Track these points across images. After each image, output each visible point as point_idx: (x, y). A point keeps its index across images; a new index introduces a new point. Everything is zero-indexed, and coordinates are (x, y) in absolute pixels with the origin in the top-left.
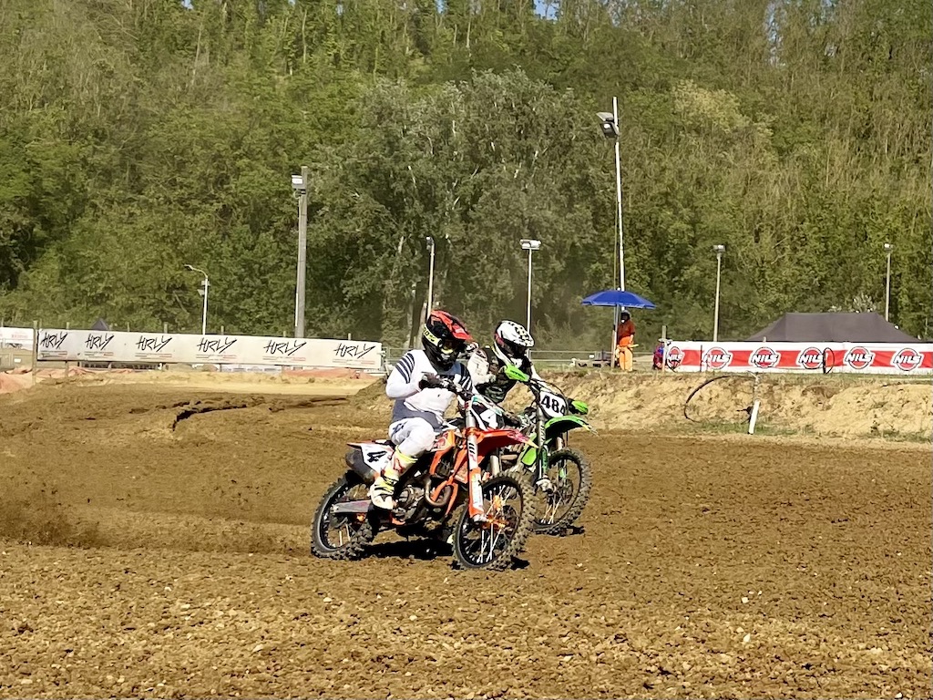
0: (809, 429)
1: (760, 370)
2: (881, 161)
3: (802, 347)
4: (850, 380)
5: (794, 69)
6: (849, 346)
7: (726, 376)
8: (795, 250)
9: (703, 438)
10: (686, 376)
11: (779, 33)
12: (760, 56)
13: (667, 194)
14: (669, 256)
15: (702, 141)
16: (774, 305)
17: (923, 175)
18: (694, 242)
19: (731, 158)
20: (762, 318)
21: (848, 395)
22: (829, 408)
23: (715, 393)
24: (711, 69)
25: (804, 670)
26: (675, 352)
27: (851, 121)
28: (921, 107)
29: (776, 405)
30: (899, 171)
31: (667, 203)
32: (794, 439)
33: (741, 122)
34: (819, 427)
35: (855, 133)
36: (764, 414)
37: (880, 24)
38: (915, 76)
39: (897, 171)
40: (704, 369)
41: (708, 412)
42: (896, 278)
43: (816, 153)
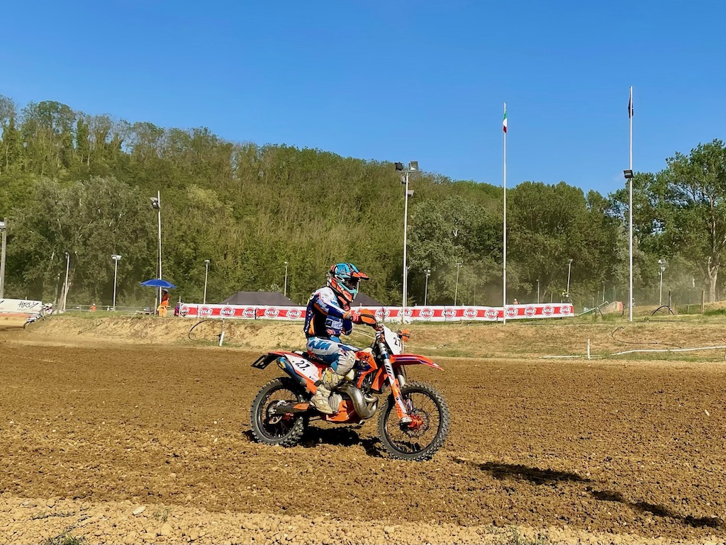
0: (247, 344)
1: (225, 318)
2: (284, 225)
3: (245, 307)
4: (267, 322)
5: (244, 182)
6: (267, 307)
7: (209, 320)
8: (243, 263)
9: (198, 348)
10: (190, 320)
11: (237, 165)
12: (228, 175)
13: (183, 236)
14: (183, 264)
15: (200, 212)
16: (232, 288)
17: (302, 232)
18: (195, 258)
19: (213, 221)
20: (227, 294)
21: (266, 329)
22: (257, 335)
23: (203, 328)
24: (205, 180)
25: (243, 454)
26: (185, 308)
27: (270, 206)
28: (302, 201)
29: (232, 333)
30: (292, 229)
31: (183, 240)
32: (241, 349)
33: (219, 204)
34: (252, 344)
35: (272, 211)
36: (227, 337)
37: (284, 163)
38: (300, 187)
39: (291, 229)
40: (198, 316)
41: (200, 336)
42: (289, 279)
43: (254, 219)
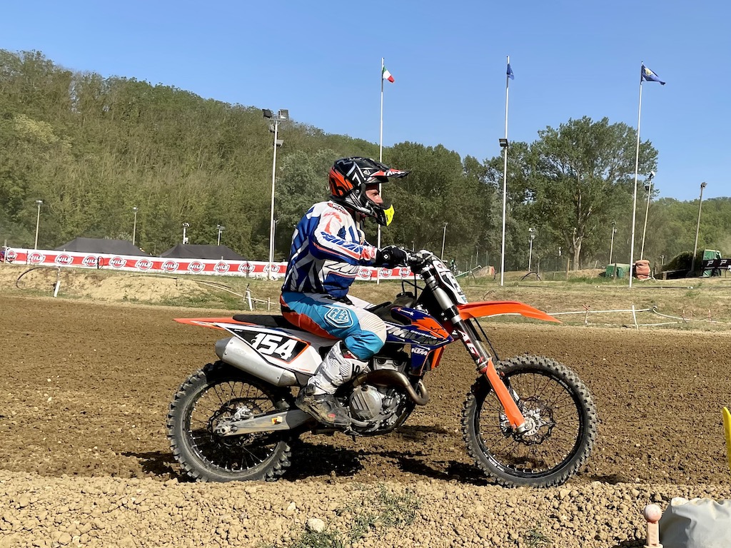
0: (88, 296)
1: (61, 265)
2: (133, 166)
3: (86, 255)
4: (112, 273)
5: (86, 115)
6: (112, 256)
7: (42, 267)
8: (83, 206)
9: (27, 298)
10: (18, 266)
11: (77, 96)
12: (66, 107)
13: (9, 172)
14: (10, 204)
15: (30, 146)
16: (70, 233)
17: (155, 176)
18: (24, 198)
19: (48, 157)
20: (64, 239)
21: (111, 280)
22: (100, 286)
23: (34, 276)
24: (38, 110)
25: (82, 415)
26: (12, 253)
27: (117, 145)
28: (155, 142)
29: (69, 283)
30: (142, 172)
31: (9, 177)
32: (80, 301)
33: (54, 139)
34: (94, 295)
35: (119, 151)
36: (63, 287)
37: (134, 99)
38: (152, 126)
39: (141, 172)
40: (28, 263)
41: (30, 285)
42: (139, 226)
43: (97, 158)
